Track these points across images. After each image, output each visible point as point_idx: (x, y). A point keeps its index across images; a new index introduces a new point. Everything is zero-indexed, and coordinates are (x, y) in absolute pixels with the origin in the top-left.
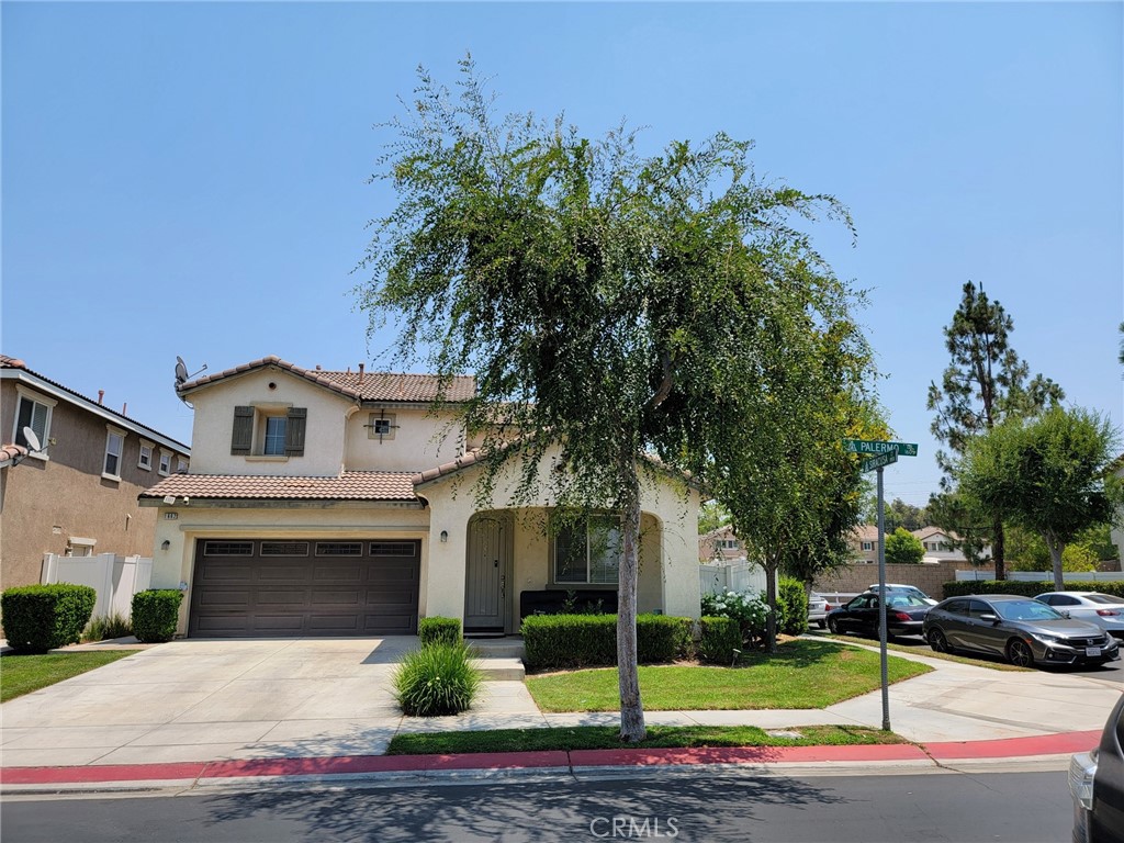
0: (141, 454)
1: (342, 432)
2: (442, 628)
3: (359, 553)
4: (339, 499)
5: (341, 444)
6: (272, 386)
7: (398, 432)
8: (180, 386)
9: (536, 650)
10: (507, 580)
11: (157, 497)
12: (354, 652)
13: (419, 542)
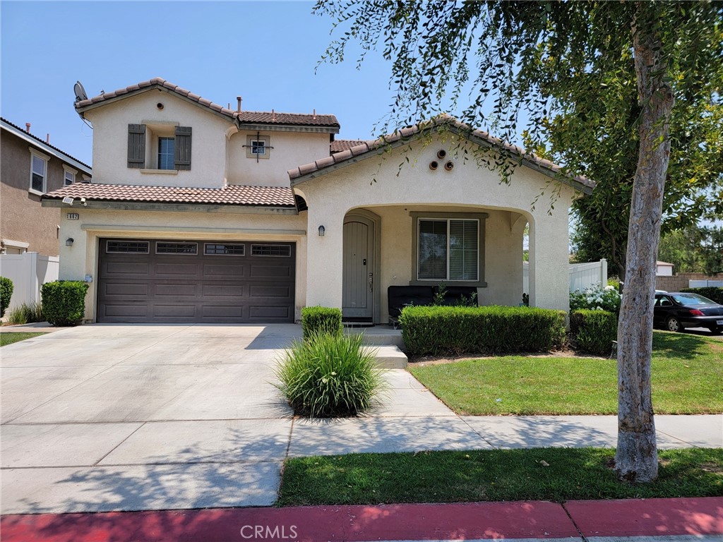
0: (65, 178)
1: (223, 149)
2: (323, 317)
3: (242, 253)
4: (222, 204)
5: (223, 159)
6: (160, 106)
7: (272, 152)
8: (78, 104)
9: (416, 339)
10: (374, 277)
11: (57, 198)
12: (239, 337)
13: (294, 244)
